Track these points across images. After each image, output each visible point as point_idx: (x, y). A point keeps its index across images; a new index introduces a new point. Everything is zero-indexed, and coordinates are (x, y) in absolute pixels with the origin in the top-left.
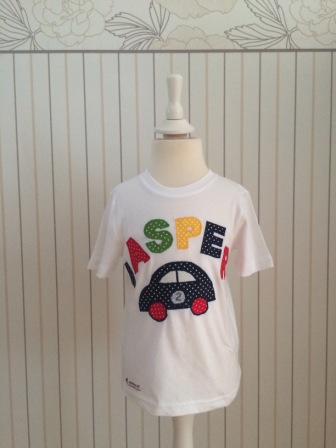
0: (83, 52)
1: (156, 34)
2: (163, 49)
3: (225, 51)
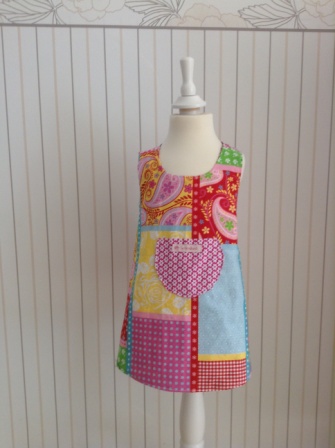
0: (104, 27)
1: (174, 11)
2: (180, 26)
3: (238, 29)
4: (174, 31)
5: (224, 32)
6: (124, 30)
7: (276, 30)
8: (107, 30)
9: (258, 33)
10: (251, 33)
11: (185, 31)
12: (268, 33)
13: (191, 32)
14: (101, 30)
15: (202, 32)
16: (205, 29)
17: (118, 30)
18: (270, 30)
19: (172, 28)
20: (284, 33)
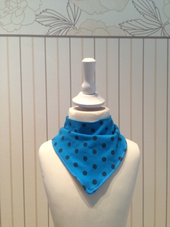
0: (20, 36)
1: (71, 25)
2: (76, 35)
3: (119, 37)
4: (72, 39)
5: (109, 39)
6: (34, 38)
7: (147, 37)
8: (21, 38)
9: (134, 40)
10: (129, 40)
11: (80, 39)
12: (142, 40)
13: (85, 39)
14: (18, 38)
15: (93, 39)
16: (95, 37)
17: (30, 38)
18: (143, 38)
19: (70, 37)
20: (153, 40)
